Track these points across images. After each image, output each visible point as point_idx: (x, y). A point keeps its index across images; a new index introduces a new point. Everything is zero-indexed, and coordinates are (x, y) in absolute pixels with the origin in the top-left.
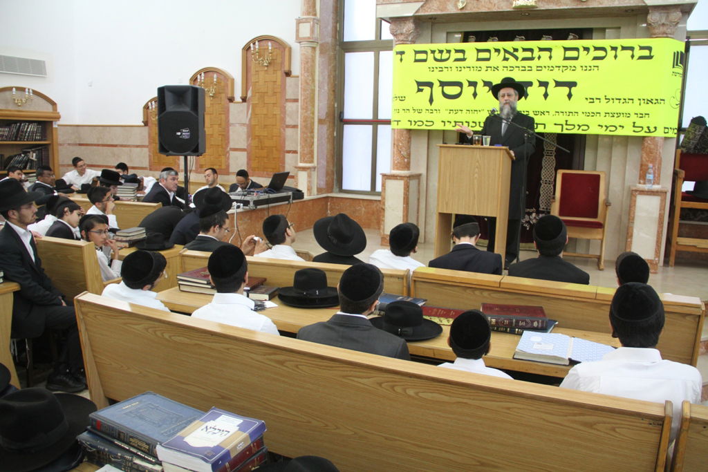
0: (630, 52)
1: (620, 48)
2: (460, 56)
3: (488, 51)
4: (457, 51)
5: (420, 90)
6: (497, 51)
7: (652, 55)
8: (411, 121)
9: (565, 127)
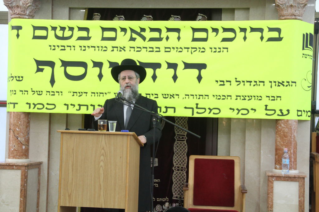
0: (259, 34)
1: (249, 30)
2: (84, 34)
3: (114, 30)
4: (80, 29)
5: (39, 70)
6: (124, 30)
7: (281, 36)
8: (30, 104)
9: (196, 110)
